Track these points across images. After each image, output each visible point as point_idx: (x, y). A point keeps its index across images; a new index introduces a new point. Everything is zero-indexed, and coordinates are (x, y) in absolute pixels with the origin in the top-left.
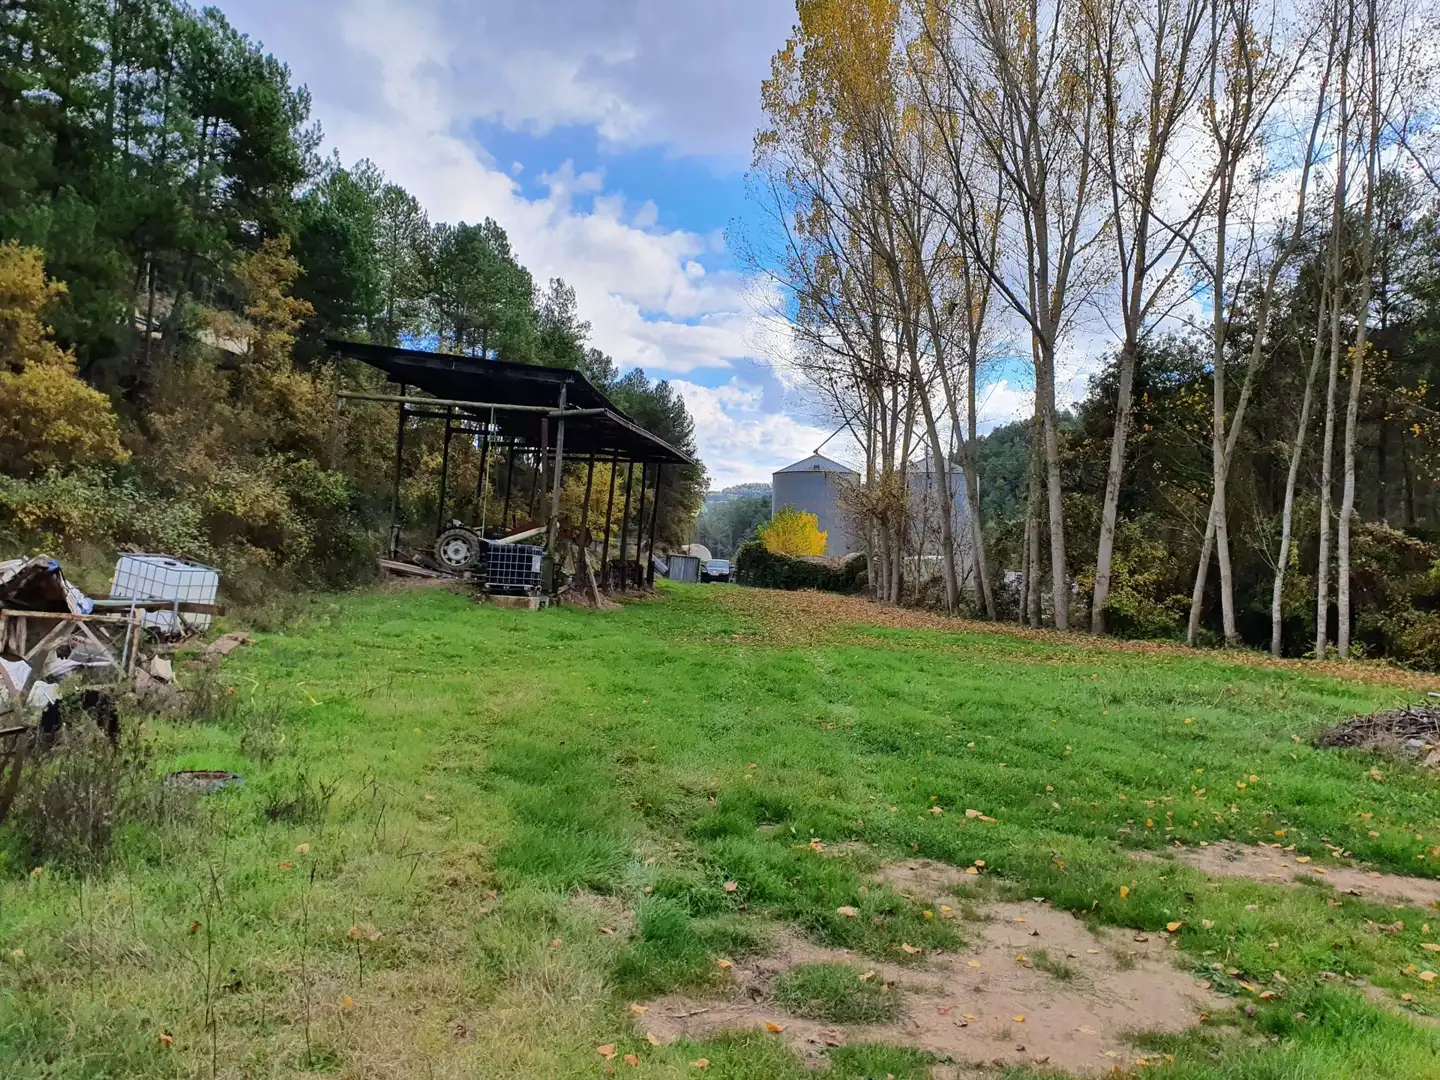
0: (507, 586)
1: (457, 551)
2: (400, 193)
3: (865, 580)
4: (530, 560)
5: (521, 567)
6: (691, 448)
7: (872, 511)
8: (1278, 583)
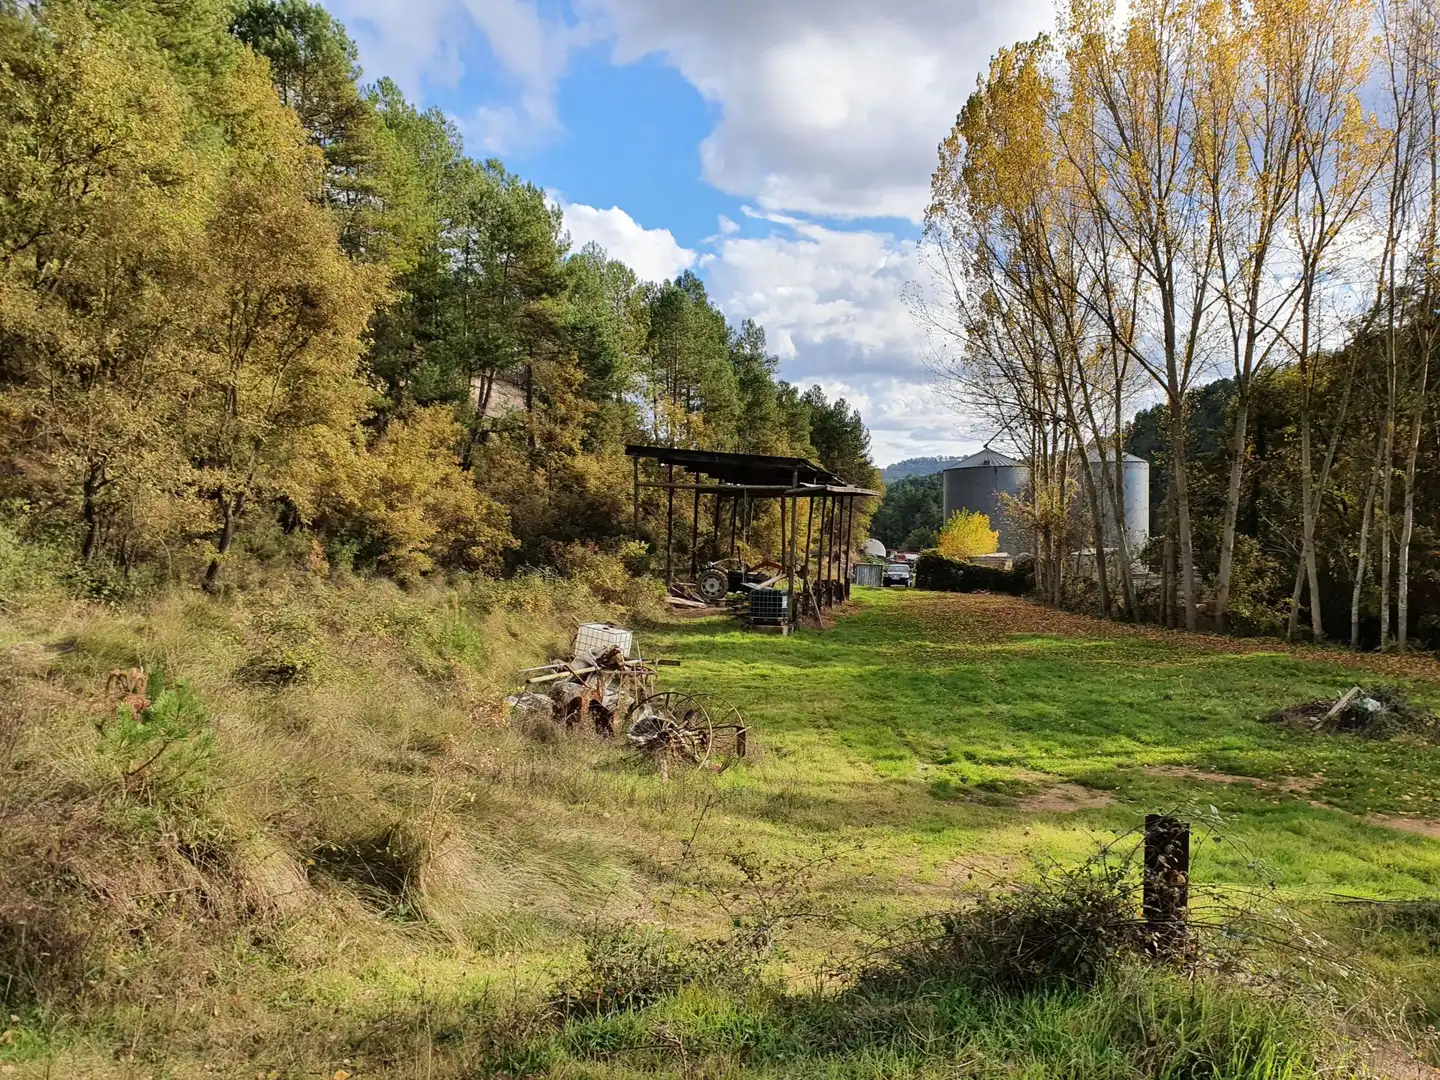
0: (766, 619)
1: (712, 586)
2: (621, 267)
3: (1033, 583)
4: (781, 600)
5: (775, 605)
6: (868, 459)
7: (1037, 526)
8: (1356, 593)
